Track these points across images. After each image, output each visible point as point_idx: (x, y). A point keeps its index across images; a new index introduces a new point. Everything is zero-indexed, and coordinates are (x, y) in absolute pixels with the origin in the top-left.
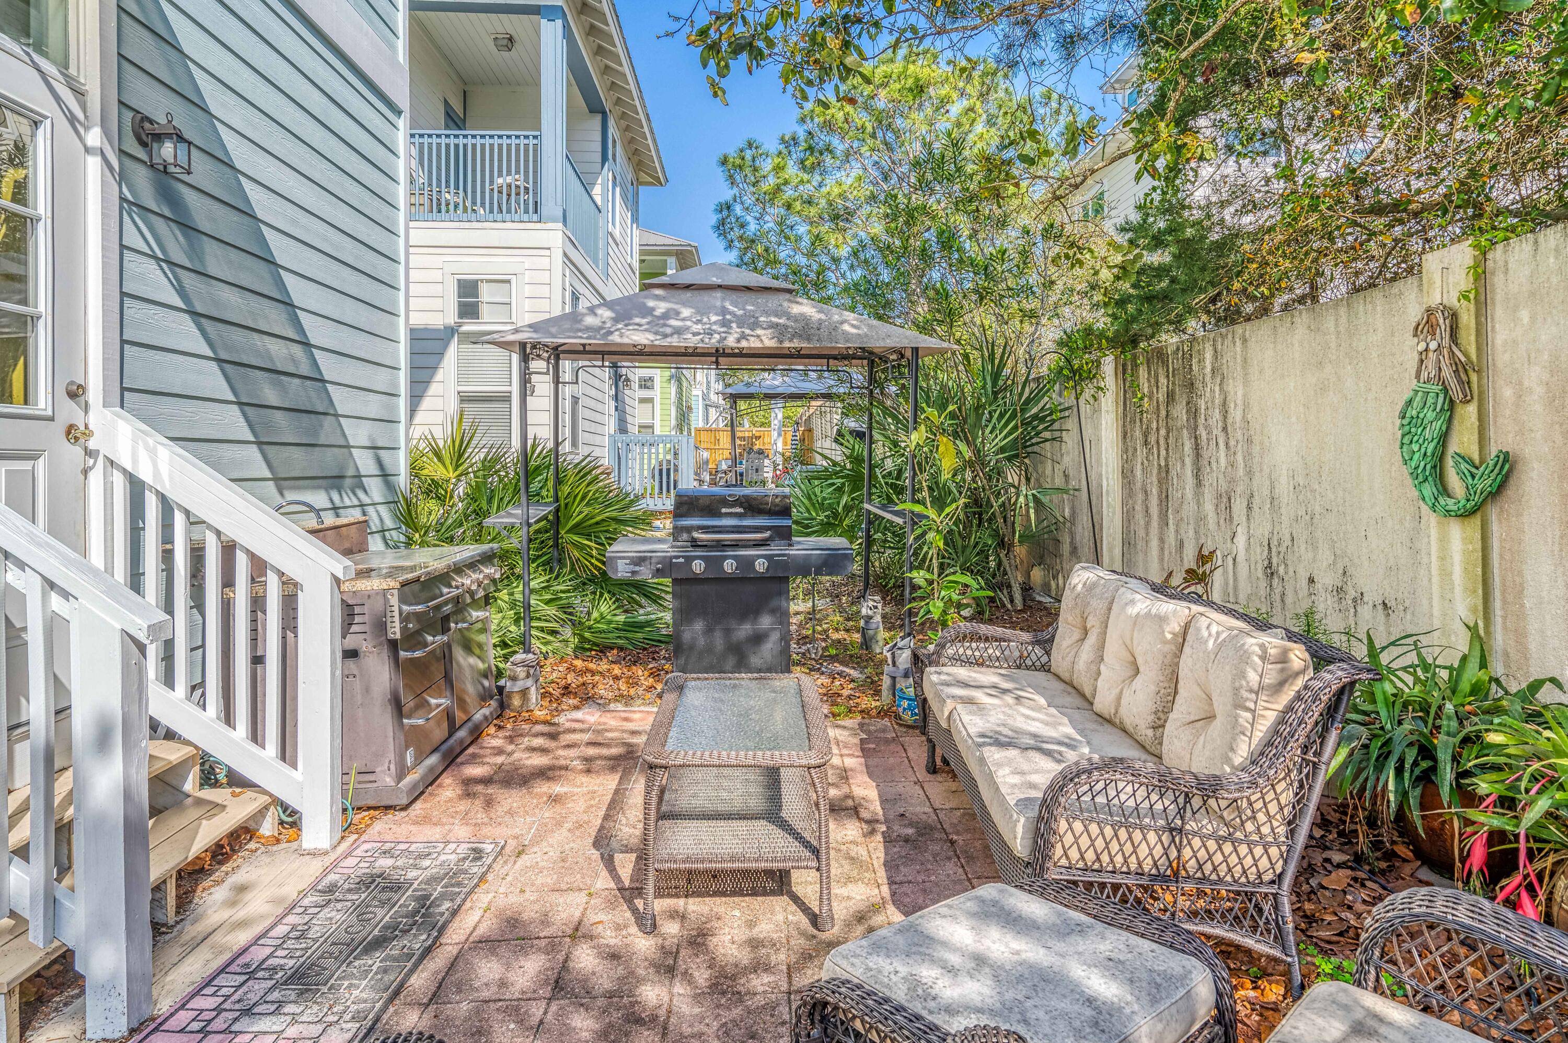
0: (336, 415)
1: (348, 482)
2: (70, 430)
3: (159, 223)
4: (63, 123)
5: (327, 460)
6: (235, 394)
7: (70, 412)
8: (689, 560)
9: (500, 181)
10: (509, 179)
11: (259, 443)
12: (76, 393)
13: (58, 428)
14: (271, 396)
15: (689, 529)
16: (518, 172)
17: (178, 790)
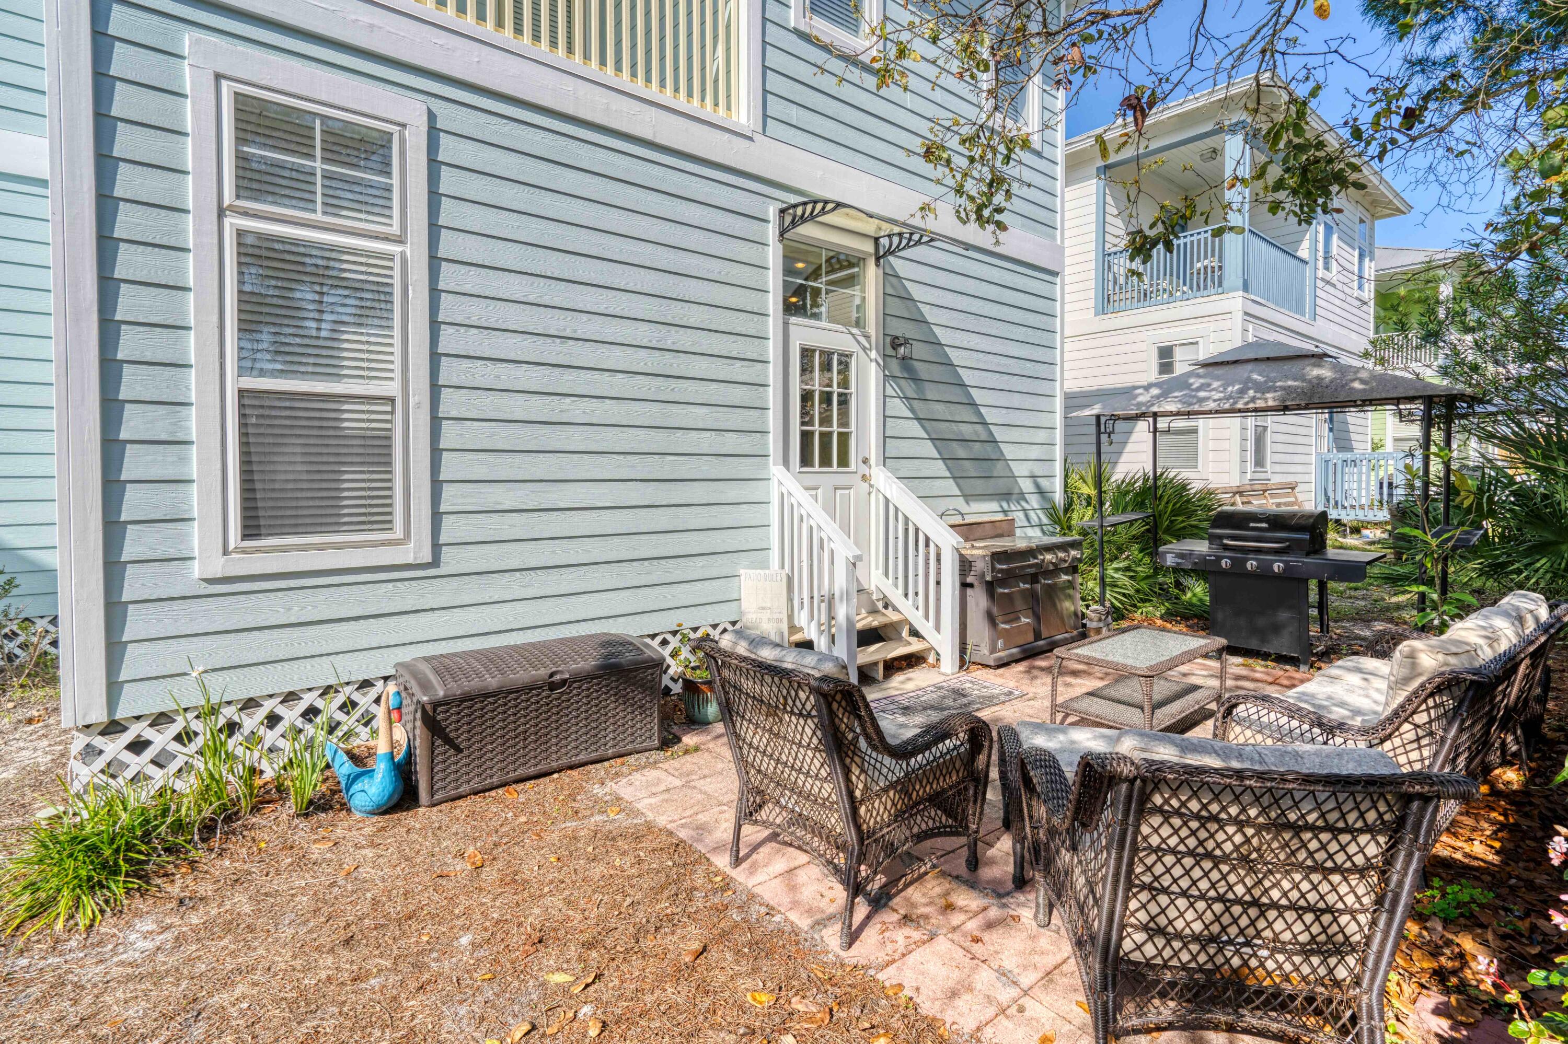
0: (1006, 460)
1: (1014, 497)
2: (864, 476)
3: (903, 382)
4: (861, 352)
5: (1001, 485)
6: (939, 453)
7: (863, 469)
8: (1219, 559)
9: (1199, 265)
10: (1206, 262)
11: (954, 478)
12: (865, 461)
13: (859, 476)
14: (962, 453)
15: (1221, 537)
16: (1213, 255)
17: (900, 634)
